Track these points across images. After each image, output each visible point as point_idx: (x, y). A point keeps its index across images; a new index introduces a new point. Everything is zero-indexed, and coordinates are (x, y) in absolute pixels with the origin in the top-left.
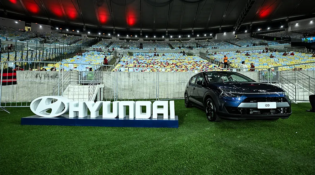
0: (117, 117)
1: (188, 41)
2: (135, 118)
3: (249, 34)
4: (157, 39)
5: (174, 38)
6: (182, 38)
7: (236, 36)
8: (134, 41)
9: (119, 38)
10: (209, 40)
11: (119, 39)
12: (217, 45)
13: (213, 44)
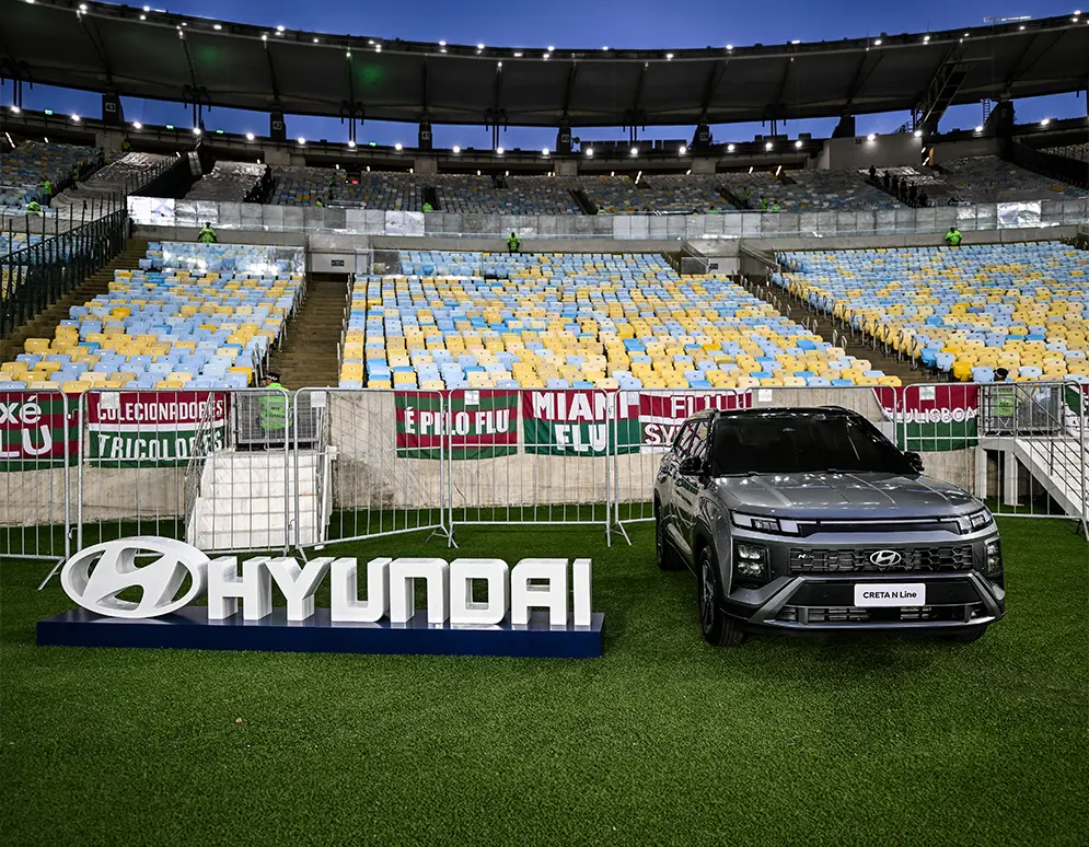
0: (385, 619)
1: (679, 178)
2: (447, 622)
3: (994, 141)
4: (509, 161)
5: (606, 159)
6: (645, 161)
7: (926, 155)
8: (385, 175)
9: (304, 156)
10: (788, 173)
11: (302, 161)
12: (826, 204)
13: (808, 196)
